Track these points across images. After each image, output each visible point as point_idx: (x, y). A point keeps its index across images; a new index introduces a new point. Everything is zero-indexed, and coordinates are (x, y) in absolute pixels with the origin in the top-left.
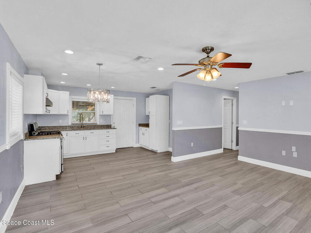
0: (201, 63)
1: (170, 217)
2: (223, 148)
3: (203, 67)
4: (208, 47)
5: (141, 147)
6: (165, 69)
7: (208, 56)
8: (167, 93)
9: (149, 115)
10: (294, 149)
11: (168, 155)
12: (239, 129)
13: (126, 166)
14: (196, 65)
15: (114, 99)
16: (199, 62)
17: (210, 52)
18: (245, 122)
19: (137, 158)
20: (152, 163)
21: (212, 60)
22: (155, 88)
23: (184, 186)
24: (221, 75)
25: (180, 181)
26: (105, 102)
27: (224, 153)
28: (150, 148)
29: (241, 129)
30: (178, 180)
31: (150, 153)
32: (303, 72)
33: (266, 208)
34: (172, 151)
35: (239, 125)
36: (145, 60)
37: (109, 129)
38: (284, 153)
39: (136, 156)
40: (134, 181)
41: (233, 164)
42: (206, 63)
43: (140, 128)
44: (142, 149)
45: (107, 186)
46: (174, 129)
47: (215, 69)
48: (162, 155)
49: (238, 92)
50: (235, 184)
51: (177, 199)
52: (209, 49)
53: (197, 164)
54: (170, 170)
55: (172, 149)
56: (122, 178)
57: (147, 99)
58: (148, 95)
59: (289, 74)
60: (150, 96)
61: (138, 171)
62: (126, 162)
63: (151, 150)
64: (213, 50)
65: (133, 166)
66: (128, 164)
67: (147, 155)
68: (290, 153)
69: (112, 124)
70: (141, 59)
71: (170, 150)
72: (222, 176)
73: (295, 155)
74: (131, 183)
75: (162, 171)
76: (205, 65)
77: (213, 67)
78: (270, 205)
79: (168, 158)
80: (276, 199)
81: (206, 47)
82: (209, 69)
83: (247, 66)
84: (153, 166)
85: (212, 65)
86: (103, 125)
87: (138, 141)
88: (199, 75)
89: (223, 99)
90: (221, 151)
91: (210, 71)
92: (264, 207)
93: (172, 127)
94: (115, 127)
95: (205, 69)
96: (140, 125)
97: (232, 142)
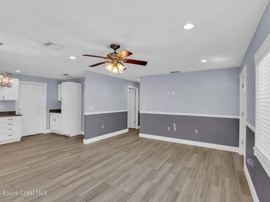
0: (109, 57)
1: (80, 196)
2: (128, 128)
3: (110, 61)
4: (115, 44)
5: (52, 133)
6: (77, 58)
7: (115, 52)
8: (79, 80)
9: (61, 101)
10: (174, 125)
11: (80, 138)
12: (140, 112)
13: (33, 154)
14: (105, 58)
15: (19, 83)
16: (108, 56)
17: (117, 49)
18: (144, 107)
19: (47, 144)
20: (64, 147)
21: (118, 55)
22: (68, 75)
23: (94, 165)
24: (125, 69)
25: (91, 161)
26: (5, 86)
27: (129, 132)
28: (62, 133)
29: (141, 113)
30: (89, 160)
31: (62, 138)
32: (179, 72)
33: (157, 170)
34: (84, 134)
35: (140, 110)
36: (56, 47)
37: (13, 116)
38: (169, 128)
39: (46, 142)
40: (43, 168)
41: (135, 140)
42: (113, 58)
43: (51, 113)
44: (54, 135)
45: (7, 180)
46: (86, 114)
47: (121, 63)
48: (75, 139)
49: (139, 83)
50: (137, 156)
51: (88, 178)
52: (116, 46)
53: (107, 143)
54: (82, 152)
55: (84, 132)
56: (27, 167)
57: (59, 85)
58: (60, 82)
59: (172, 72)
60: (62, 83)
61: (48, 158)
62: (34, 150)
63: (63, 135)
64: (120, 47)
65: (41, 153)
66: (36, 152)
67: (58, 140)
68: (172, 128)
69: (16, 111)
70: (51, 46)
71: (83, 133)
72: (126, 151)
73: (175, 129)
74: (39, 171)
75: (74, 154)
76: (112, 59)
77: (119, 62)
78: (160, 168)
79: (81, 141)
80: (164, 162)
81: (113, 44)
82: (116, 63)
83: (144, 63)
84: (64, 151)
85: (118, 60)
86: (4, 112)
87: (48, 127)
88: (107, 67)
89: (128, 88)
90: (126, 131)
91: (116, 65)
92: (156, 170)
93: (84, 112)
94: (20, 114)
95: (112, 62)
96: (51, 111)
97: (135, 122)
